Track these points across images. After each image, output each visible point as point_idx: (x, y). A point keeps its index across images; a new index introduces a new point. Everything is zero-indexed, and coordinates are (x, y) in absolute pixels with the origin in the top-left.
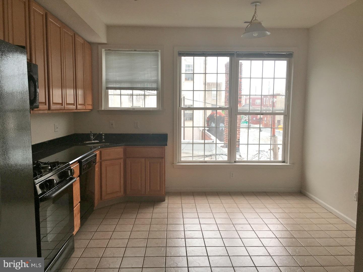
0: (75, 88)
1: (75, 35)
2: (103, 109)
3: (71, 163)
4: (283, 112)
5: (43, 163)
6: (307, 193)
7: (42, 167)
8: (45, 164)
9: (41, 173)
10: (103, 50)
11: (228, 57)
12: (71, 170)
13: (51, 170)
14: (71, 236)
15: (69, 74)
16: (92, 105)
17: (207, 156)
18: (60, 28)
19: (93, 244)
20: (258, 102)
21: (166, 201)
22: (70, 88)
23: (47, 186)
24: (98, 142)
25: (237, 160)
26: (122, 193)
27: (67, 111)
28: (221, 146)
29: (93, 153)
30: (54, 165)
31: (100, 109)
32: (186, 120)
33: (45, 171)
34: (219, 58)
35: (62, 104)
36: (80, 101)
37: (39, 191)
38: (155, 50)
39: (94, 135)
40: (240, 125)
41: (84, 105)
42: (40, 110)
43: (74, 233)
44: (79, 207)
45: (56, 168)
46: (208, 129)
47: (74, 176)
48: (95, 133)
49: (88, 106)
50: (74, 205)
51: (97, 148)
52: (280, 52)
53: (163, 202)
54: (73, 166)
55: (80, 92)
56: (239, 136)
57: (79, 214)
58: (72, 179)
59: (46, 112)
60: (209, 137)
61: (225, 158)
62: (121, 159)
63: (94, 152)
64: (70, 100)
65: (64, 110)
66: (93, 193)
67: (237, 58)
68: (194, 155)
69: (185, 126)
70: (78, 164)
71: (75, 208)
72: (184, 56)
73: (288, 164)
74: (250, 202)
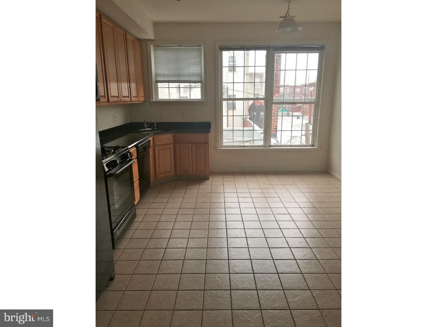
0: (129, 81)
1: (126, 33)
2: (154, 101)
3: (129, 147)
4: (313, 101)
5: (107, 147)
6: (331, 172)
7: (107, 150)
8: (109, 148)
9: (106, 155)
10: (152, 46)
11: (265, 50)
12: (130, 153)
13: (114, 153)
14: (133, 205)
15: (123, 69)
16: (144, 97)
17: (246, 142)
18: (113, 27)
19: (150, 211)
20: (298, 91)
21: (210, 179)
22: (124, 82)
23: (112, 165)
24: (151, 130)
25: (272, 144)
26: (173, 173)
27: (123, 103)
28: (261, 133)
29: (146, 139)
30: (116, 148)
31: (151, 100)
32: (230, 109)
33: (109, 154)
34: (257, 51)
35: (118, 97)
36: (134, 93)
37: (106, 169)
38: (198, 45)
39: (147, 123)
40: (278, 113)
41: (137, 97)
42: (101, 103)
43: (136, 203)
44: (138, 183)
45: (118, 151)
46: (250, 117)
47: (133, 158)
48: (148, 122)
49: (140, 98)
50: (134, 182)
51: (150, 135)
52: (311, 45)
53: (207, 181)
54: (131, 150)
55: (133, 85)
56: (277, 123)
57: (139, 189)
58: (131, 160)
59: (106, 104)
60: (250, 124)
61: (261, 143)
62: (171, 144)
63: (149, 138)
64: (125, 93)
65: (120, 102)
66: (149, 173)
67: (274, 51)
68: (234, 141)
69: (229, 115)
70: (135, 148)
71: (135, 183)
72: (225, 50)
73: (316, 148)
74: (281, 180)
